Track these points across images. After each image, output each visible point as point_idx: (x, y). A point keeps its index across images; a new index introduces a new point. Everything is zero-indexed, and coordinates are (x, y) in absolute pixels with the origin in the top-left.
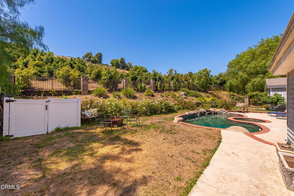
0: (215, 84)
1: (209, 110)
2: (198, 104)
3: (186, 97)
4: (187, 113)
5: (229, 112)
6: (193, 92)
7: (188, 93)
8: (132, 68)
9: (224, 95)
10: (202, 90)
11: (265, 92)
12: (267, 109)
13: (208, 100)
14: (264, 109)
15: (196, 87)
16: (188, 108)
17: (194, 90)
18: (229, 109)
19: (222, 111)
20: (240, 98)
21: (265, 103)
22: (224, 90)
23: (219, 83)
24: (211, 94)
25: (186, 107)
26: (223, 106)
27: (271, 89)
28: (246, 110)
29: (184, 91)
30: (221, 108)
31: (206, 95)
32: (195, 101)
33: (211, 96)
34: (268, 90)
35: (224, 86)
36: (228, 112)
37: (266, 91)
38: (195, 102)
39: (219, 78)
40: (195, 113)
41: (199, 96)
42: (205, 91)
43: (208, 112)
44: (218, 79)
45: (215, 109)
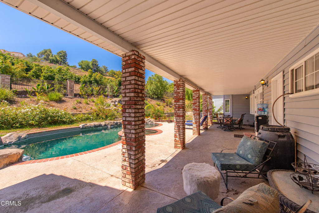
8: (108, 72)
18: (158, 118)
19: (148, 121)
36: (154, 122)
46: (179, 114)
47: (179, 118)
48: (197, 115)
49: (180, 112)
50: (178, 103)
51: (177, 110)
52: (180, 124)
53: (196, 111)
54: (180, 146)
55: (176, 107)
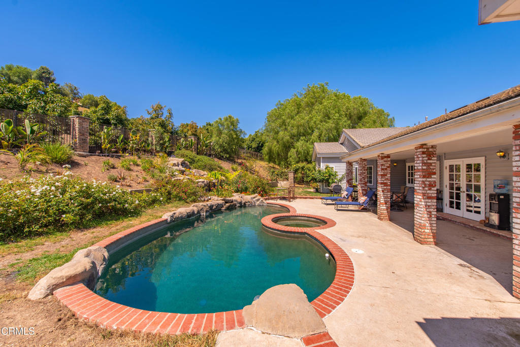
0: (248, 149)
1: (230, 199)
2: (209, 187)
3: (184, 169)
4: (166, 216)
5: (266, 199)
6: (205, 159)
7: (193, 161)
8: (80, 98)
9: (261, 167)
10: (226, 157)
11: (314, 164)
12: (317, 191)
13: (232, 176)
14: (312, 190)
15: (214, 149)
16: (180, 199)
17: (210, 155)
18: (266, 193)
19: (254, 199)
20: (282, 173)
21: (314, 180)
22: (262, 159)
23: (254, 148)
24: (240, 164)
25: (176, 196)
26: (257, 189)
27: (321, 159)
28: (292, 196)
29: (183, 156)
30: (254, 192)
31: (231, 167)
32: (203, 180)
33: (239, 168)
34: (318, 160)
35: (261, 153)
36: (264, 201)
37: (314, 161)
38: (203, 182)
39: (255, 139)
40: (193, 212)
41: (216, 167)
42: (230, 160)
43: (227, 205)
44: (253, 140)
45: (243, 195)
46: (430, 195)
47: (430, 201)
48: (388, 192)
49: (432, 192)
50: (430, 180)
51: (426, 189)
52: (432, 210)
53: (387, 186)
54: (432, 240)
55: (425, 184)
